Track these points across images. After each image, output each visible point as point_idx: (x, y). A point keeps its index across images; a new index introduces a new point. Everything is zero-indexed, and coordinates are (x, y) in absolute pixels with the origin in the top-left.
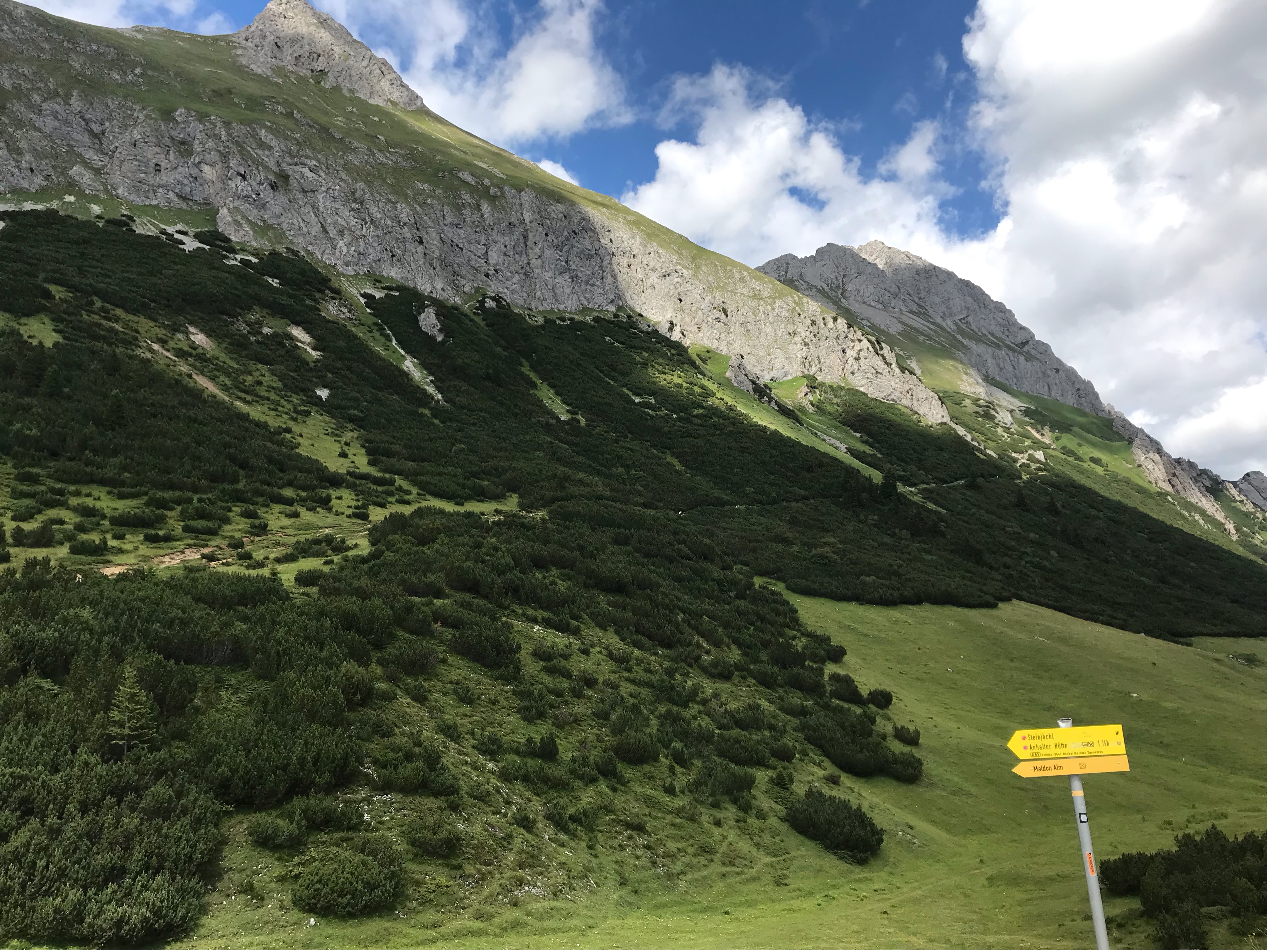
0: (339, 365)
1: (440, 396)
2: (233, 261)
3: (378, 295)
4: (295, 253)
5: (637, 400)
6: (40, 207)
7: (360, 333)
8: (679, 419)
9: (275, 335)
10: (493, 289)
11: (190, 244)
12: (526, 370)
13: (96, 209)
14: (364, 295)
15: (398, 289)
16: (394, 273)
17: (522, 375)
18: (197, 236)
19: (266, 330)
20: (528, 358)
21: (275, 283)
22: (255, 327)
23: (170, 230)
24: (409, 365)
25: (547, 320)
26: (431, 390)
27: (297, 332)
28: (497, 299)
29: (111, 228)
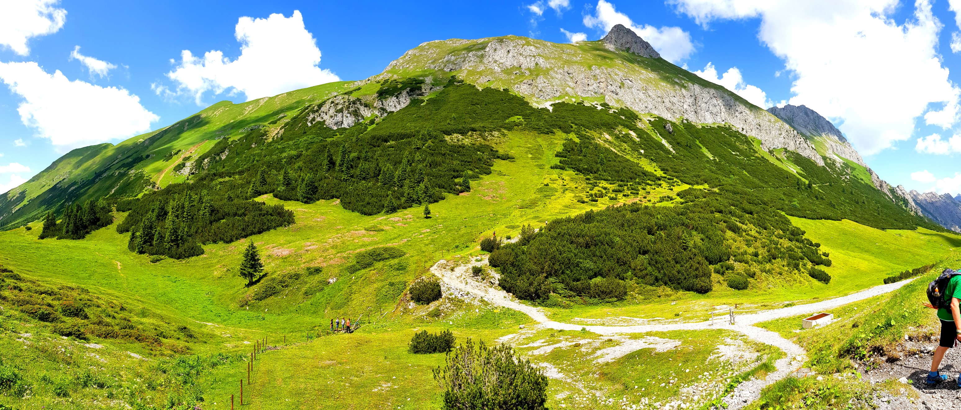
0: (645, 142)
1: (674, 152)
2: (611, 112)
3: (652, 120)
4: (627, 108)
5: (734, 153)
6: (560, 101)
7: (648, 132)
8: (747, 160)
9: (626, 134)
10: (686, 116)
11: (599, 108)
12: (698, 142)
13: (574, 100)
14: (648, 120)
15: (658, 117)
16: (656, 113)
17: (697, 144)
18: (601, 105)
19: (623, 133)
20: (698, 139)
21: (623, 118)
22: (620, 132)
23: (593, 104)
24: (664, 142)
25: (703, 127)
26: (671, 150)
27: (632, 133)
28: (687, 120)
29: (579, 105)
